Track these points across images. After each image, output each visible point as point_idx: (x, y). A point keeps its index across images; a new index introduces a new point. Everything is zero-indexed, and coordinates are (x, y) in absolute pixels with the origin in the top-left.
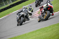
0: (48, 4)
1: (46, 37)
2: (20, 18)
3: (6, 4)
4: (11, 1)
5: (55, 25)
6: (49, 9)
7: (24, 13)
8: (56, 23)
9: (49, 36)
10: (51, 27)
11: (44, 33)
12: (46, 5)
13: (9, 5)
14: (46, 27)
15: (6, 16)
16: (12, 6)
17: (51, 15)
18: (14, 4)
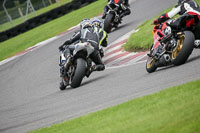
0: (187, 6)
1: (149, 130)
2: (73, 62)
3: (16, 16)
4: (30, 6)
5: (179, 88)
9: (160, 125)
10: (167, 94)
13: (23, 19)
14: (151, 96)
15: (13, 58)
16: (33, 24)
17: (196, 47)
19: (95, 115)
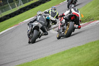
0: (72, 10)
3: (14, 7)
4: (20, 2)
5: (95, 42)
6: (72, 18)
7: (38, 23)
8: (96, 40)
11: (77, 55)
12: (69, 11)
16: (22, 11)
18: (26, 7)
19: (53, 56)
